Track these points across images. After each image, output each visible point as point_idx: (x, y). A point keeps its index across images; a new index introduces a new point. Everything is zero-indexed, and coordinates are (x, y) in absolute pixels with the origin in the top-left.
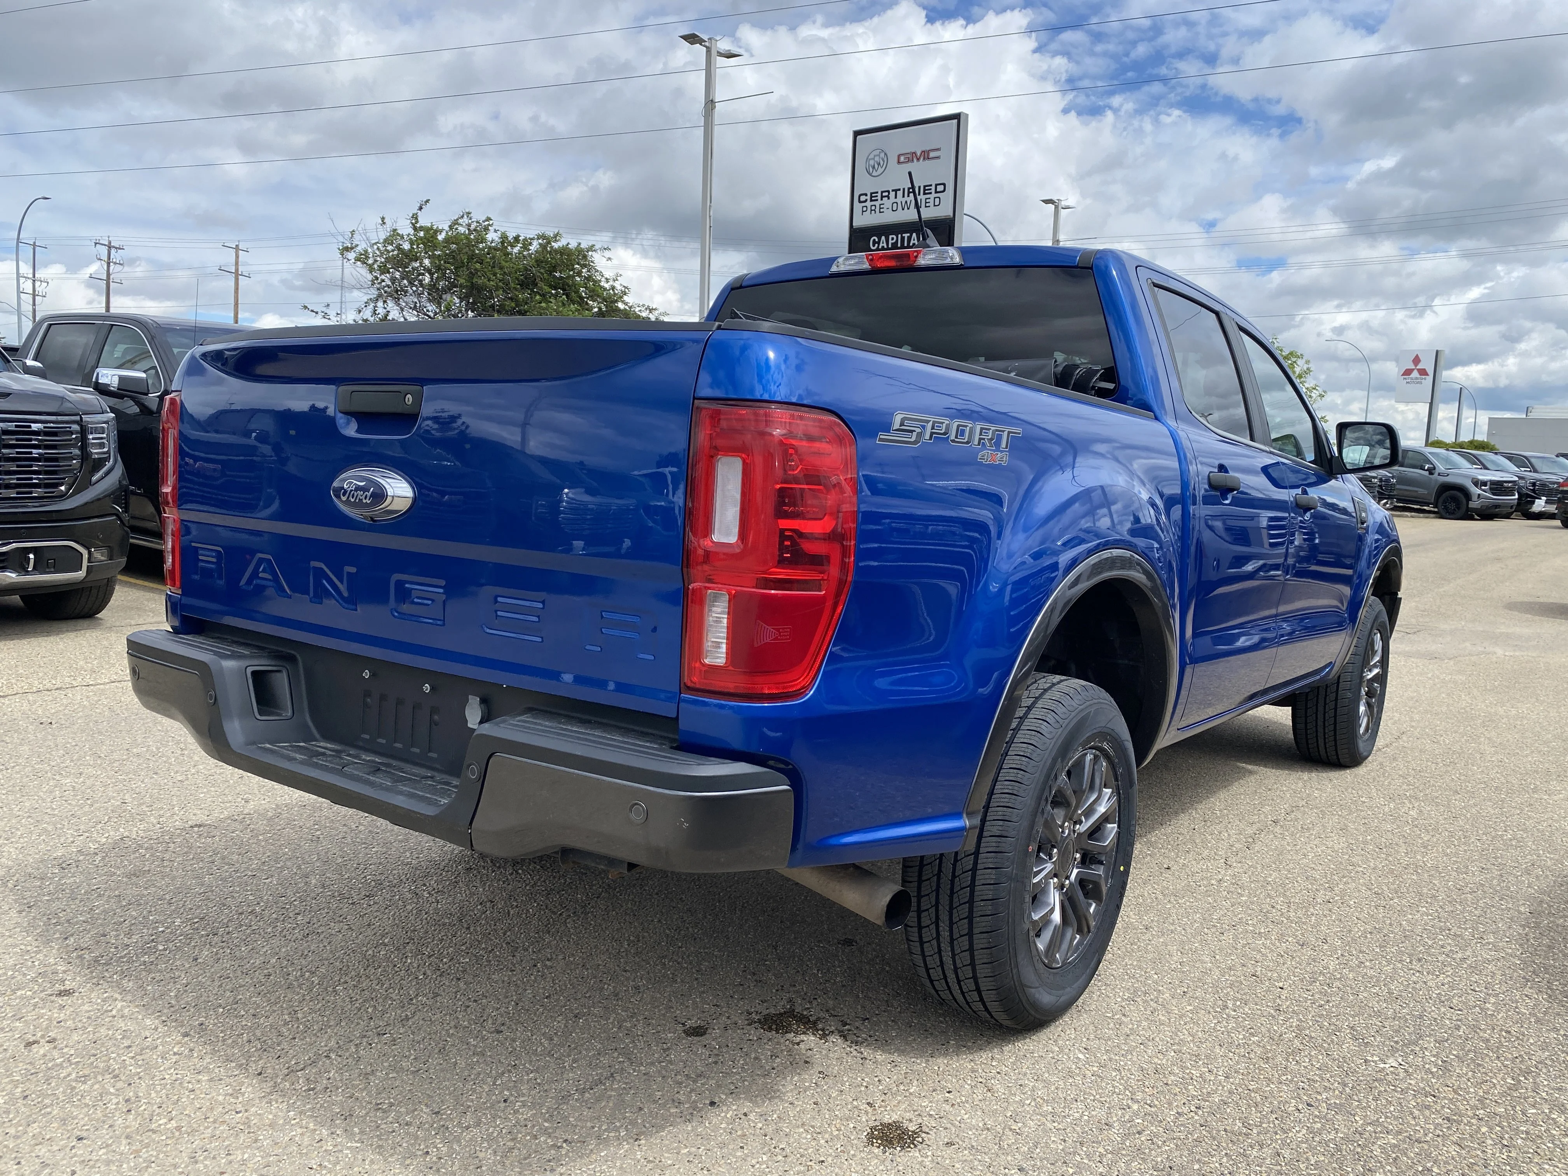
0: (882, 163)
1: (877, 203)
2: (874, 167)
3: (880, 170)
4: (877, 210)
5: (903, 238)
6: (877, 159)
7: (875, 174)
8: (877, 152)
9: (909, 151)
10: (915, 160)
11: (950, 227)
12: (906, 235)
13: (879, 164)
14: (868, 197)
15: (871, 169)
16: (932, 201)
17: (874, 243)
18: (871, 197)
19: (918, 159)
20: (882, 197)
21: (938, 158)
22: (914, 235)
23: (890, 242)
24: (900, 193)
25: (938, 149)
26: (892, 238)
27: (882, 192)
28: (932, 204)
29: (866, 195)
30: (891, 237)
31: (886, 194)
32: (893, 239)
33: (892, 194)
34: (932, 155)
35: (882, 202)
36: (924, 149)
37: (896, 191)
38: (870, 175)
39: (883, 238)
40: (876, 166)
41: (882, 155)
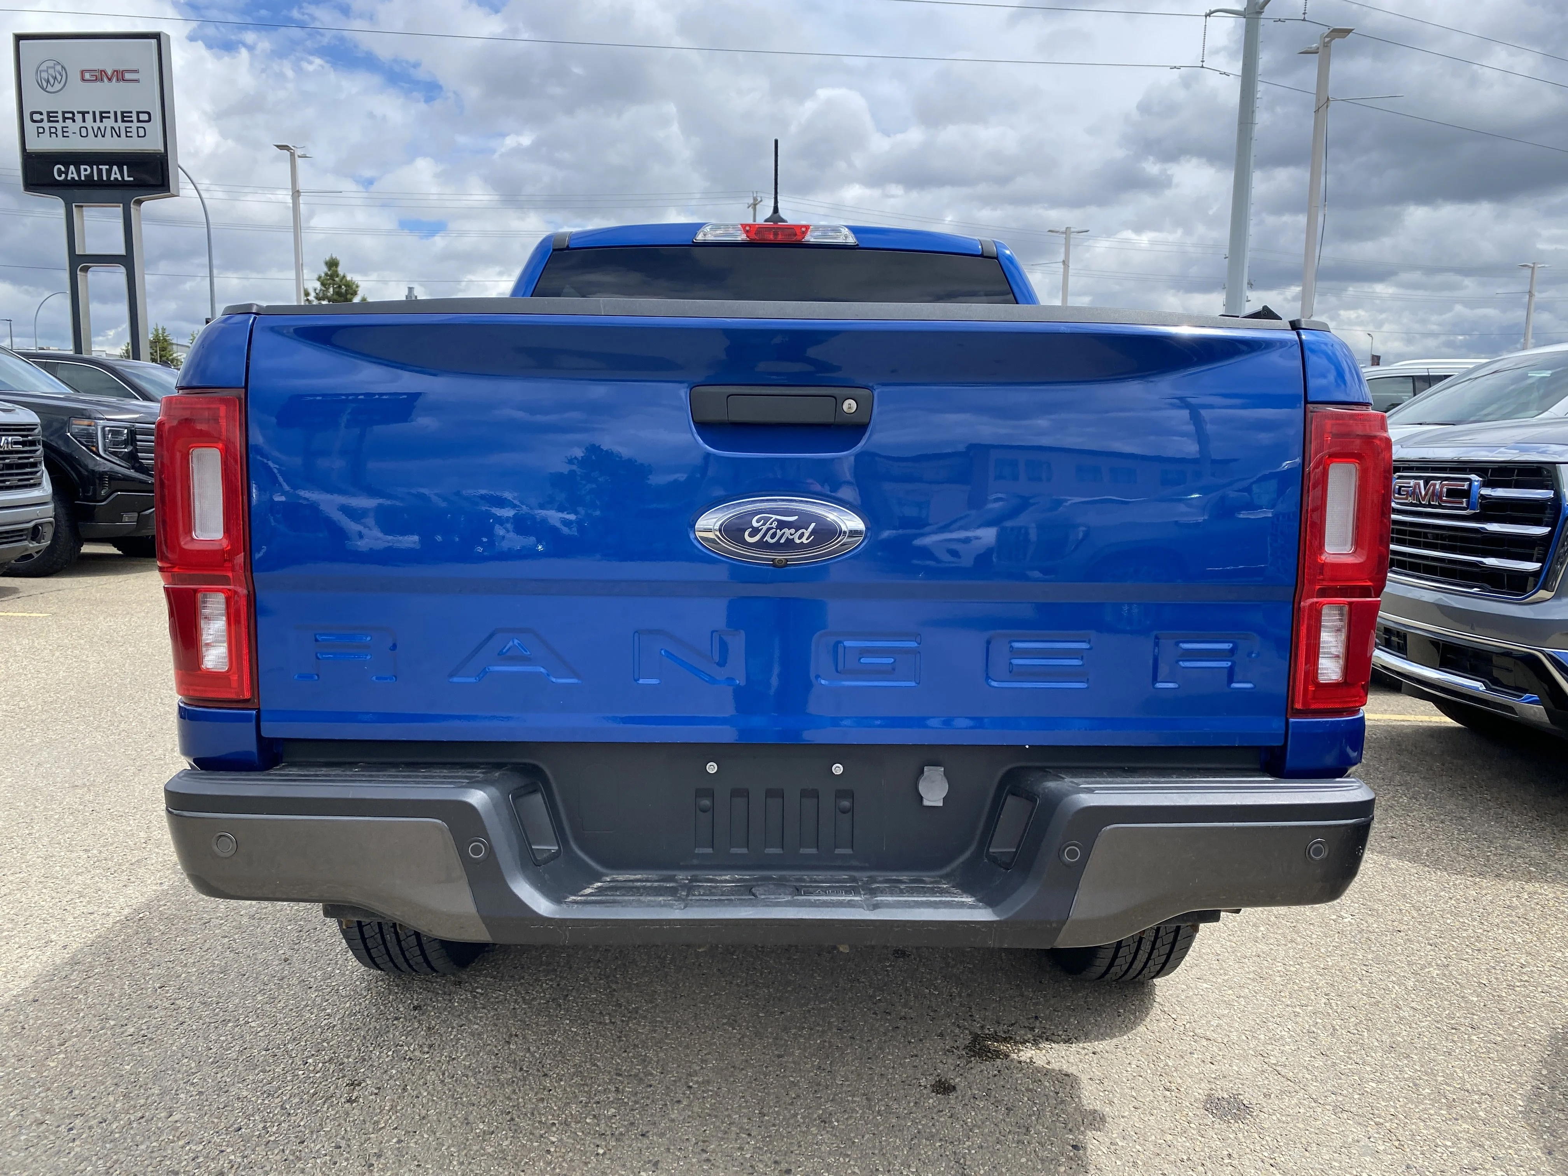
0: (59, 78)
1: (59, 126)
2: (48, 81)
3: (58, 86)
4: (59, 132)
5: (100, 172)
6: (51, 71)
7: (49, 89)
8: (51, 64)
9: (96, 68)
10: (105, 79)
11: (162, 164)
12: (104, 168)
13: (55, 78)
14: (45, 117)
15: (45, 84)
16: (134, 130)
17: (60, 173)
18: (49, 117)
19: (110, 80)
20: (65, 119)
21: (137, 81)
22: (115, 168)
23: (83, 173)
24: (89, 117)
25: (136, 71)
26: (84, 170)
27: (64, 113)
28: (134, 134)
29: (41, 114)
30: (82, 167)
31: (70, 115)
32: (86, 170)
33: (78, 117)
34: (128, 76)
35: (64, 125)
36: (116, 68)
37: (83, 114)
38: (45, 90)
39: (72, 168)
40: (52, 81)
41: (59, 68)
